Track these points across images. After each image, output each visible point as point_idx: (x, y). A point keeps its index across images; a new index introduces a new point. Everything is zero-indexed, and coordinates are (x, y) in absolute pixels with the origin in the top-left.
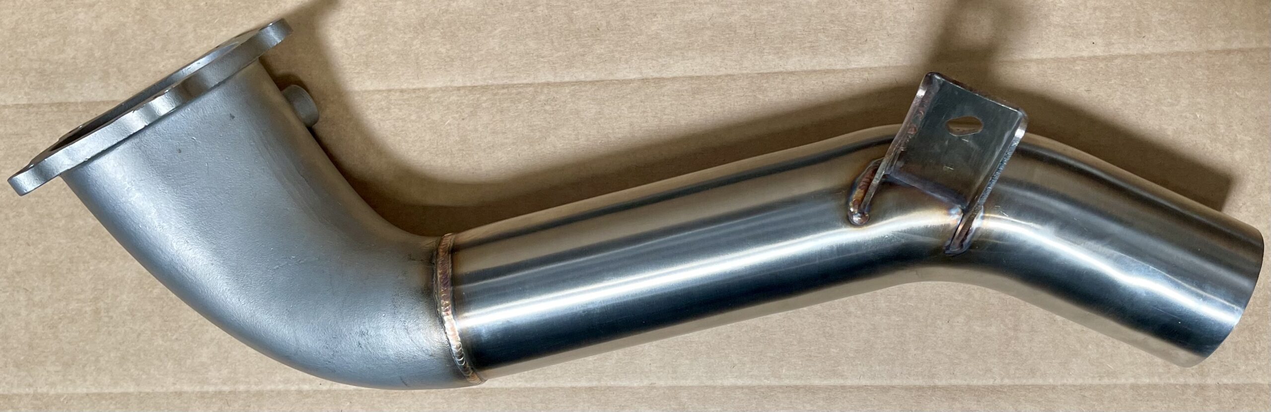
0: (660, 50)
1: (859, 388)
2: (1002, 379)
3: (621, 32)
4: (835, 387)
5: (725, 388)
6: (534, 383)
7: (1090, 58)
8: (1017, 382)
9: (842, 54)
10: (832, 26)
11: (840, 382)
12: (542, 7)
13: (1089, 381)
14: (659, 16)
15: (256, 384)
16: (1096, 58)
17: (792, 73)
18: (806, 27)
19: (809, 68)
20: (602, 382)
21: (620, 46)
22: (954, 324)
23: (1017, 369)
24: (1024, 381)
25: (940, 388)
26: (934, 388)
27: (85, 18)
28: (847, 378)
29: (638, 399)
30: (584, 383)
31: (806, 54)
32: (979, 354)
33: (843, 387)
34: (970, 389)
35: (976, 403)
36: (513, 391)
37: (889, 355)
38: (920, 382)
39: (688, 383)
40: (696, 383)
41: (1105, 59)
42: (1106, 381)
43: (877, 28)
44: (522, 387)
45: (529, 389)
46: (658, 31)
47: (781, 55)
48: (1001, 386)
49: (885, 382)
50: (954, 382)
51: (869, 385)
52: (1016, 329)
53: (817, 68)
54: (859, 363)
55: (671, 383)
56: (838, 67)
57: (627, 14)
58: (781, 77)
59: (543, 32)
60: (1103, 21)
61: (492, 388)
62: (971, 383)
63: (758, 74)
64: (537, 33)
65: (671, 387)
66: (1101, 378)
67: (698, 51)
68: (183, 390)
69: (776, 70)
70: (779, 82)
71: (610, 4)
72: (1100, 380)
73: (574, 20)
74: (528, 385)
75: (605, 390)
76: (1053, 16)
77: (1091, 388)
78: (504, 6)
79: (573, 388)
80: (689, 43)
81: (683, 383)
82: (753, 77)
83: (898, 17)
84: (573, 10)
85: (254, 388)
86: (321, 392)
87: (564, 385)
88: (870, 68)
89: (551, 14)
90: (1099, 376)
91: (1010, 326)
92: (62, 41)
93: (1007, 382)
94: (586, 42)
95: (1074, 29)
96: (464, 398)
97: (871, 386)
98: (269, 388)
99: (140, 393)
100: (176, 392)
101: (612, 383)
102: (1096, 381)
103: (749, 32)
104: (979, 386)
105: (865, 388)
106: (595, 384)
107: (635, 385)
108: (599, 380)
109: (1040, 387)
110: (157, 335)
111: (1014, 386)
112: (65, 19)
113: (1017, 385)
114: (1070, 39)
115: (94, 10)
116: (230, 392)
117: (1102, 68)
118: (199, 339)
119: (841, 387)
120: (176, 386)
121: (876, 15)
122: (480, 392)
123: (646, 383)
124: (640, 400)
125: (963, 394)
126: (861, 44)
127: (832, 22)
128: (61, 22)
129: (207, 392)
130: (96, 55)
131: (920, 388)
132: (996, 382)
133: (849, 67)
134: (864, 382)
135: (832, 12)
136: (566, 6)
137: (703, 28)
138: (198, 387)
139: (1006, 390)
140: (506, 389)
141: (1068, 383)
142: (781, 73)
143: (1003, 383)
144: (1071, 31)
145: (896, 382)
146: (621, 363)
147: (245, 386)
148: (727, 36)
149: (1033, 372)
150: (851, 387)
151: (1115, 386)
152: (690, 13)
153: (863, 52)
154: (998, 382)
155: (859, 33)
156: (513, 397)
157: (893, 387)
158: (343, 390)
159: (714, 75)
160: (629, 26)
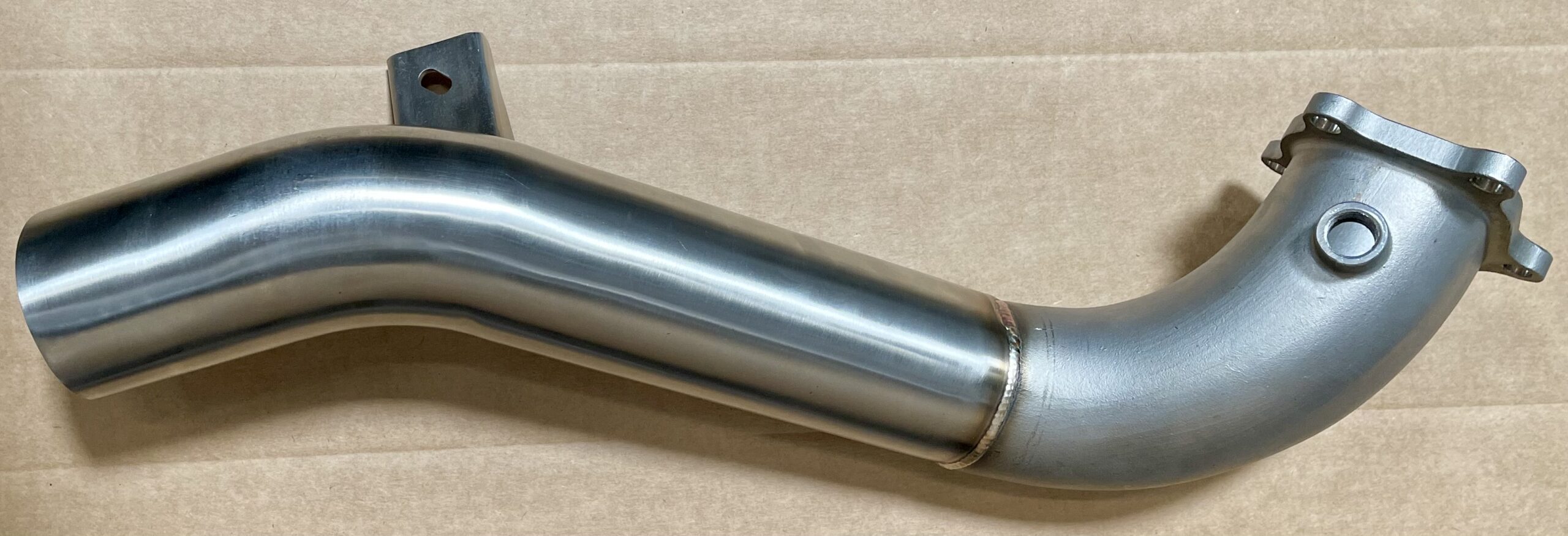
0: (588, 475)
1: (338, 63)
2: (159, 75)
3: (637, 497)
4: (367, 64)
5: (504, 61)
6: (744, 66)
7: (55, 466)
8: (141, 72)
9: (361, 472)
10: (373, 506)
11: (359, 70)
12: (735, 528)
13: (51, 73)
14: (589, 517)
15: (1095, 63)
16: (47, 467)
17: (423, 448)
18: (406, 503)
19: (401, 454)
20: (658, 67)
21: (637, 480)
22: (219, 142)
23: (141, 88)
24: (132, 72)
25: (236, 63)
26: (243, 64)
27: (1309, 515)
28: (352, 74)
29: (613, 48)
30: (682, 66)
31: (405, 471)
32: (189, 105)
33: (356, 62)
34: (199, 63)
35: (192, 46)
36: (771, 56)
37: (299, 104)
38: (261, 70)
39: (550, 67)
40: (540, 68)
41: (37, 466)
42: (30, 73)
43: (317, 502)
44: (758, 62)
45: (751, 59)
46: (589, 498)
47: (437, 470)
48: (161, 66)
49: (303, 70)
50: (218, 71)
51: (325, 67)
52: (143, 137)
53: (391, 454)
54: (337, 94)
55: (573, 67)
56: (366, 455)
57: (629, 520)
58: (438, 444)
59: (733, 498)
60: (39, 511)
61: (796, 60)
62: (198, 70)
63: (465, 447)
64: (741, 496)
65: (573, 63)
66: (36, 78)
67: (540, 474)
68: (1188, 54)
69: (443, 452)
70: (439, 437)
71: (649, 531)
72: (38, 75)
73: (695, 512)
74: (751, 64)
75: (655, 58)
76: (101, 518)
77: (50, 65)
78: (782, 529)
79: (695, 61)
80: (551, 484)
81: (558, 68)
82: (472, 443)
83: (292, 516)
84: (697, 524)
85: (1096, 57)
86: (1012, 53)
87: (706, 64)
88: (325, 454)
89: (724, 519)
90: (38, 79)
91: (150, 141)
92: (1339, 487)
93: (153, 72)
94: (681, 485)
95: (75, 501)
96: (831, 47)
97: (322, 65)
98: (1079, 58)
99: (1241, 51)
100: (1197, 51)
101: (646, 67)
102: (42, 73)
103: (476, 498)
104: (189, 66)
105: (329, 63)
106: (668, 66)
107: (617, 65)
108: (663, 70)
109: (112, 66)
110: (1220, 122)
111: (145, 67)
112: (1334, 514)
113: (141, 67)
114: (80, 490)
115: (1298, 525)
116: (1128, 52)
117: (41, 455)
118: (1167, 118)
119: (359, 64)
120: (1197, 59)
121: (319, 518)
122: (811, 55)
123: (605, 67)
124: (612, 46)
125: (208, 56)
126: (338, 484)
127: (373, 511)
128: (1340, 510)
129: (1157, 51)
130: (1296, 470)
131: (261, 63)
132: (167, 72)
133: (352, 456)
134: (331, 70)
135: (374, 522)
136: (705, 529)
137: (535, 502)
138: (1168, 58)
139: (155, 62)
140: (778, 59)
141: (77, 71)
142: (436, 449)
143: (158, 70)
144: (79, 500)
145: (291, 71)
146: (636, 92)
147: (1109, 59)
148: (503, 493)
149: (121, 84)
150: (347, 64)
151: (18, 67)
152: (550, 522)
153: (334, 474)
154: (164, 72)
155: (341, 497)
156: (770, 50)
157: (294, 64)
158: (984, 56)
159: (520, 446)
160: (626, 505)
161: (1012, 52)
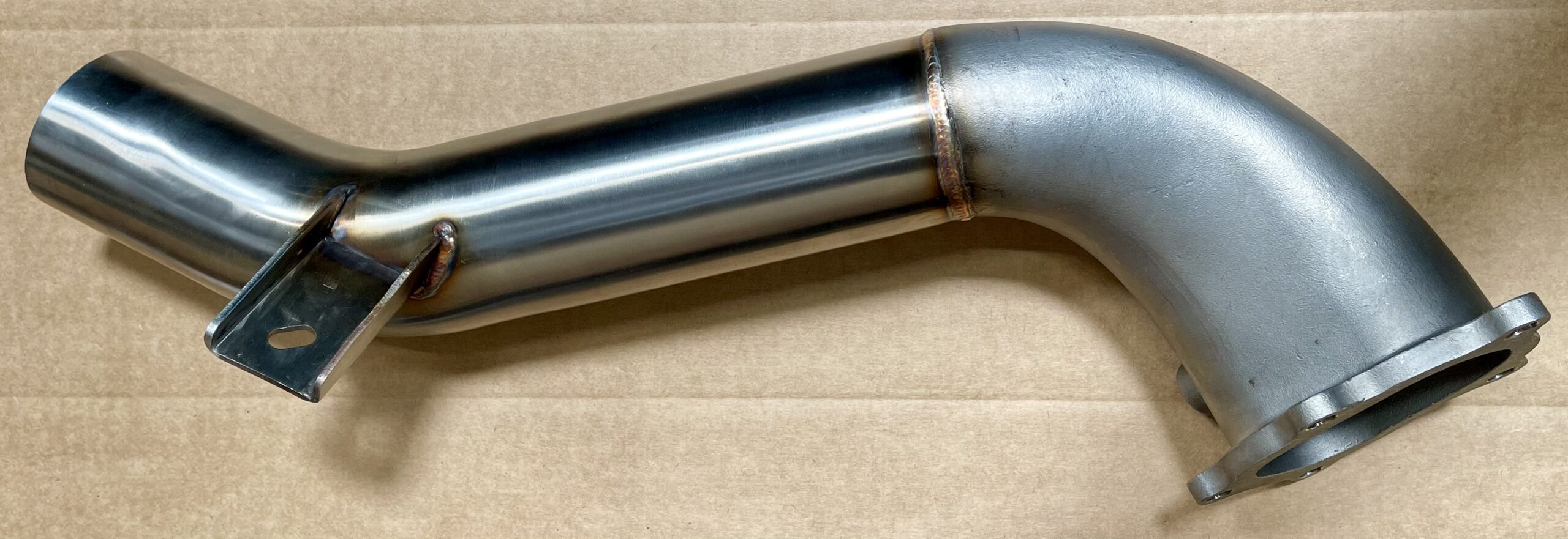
0: (739, 431)
1: (509, 22)
2: (347, 33)
3: (786, 456)
4: (535, 22)
5: (665, 20)
6: (904, 25)
7: (252, 395)
8: (331, 30)
9: (524, 416)
10: (535, 449)
11: (527, 28)
12: (886, 493)
13: (254, 31)
14: (739, 473)
15: (1283, 22)
16: (245, 395)
17: (581, 396)
18: (564, 449)
19: (561, 400)
20: (817, 26)
21: (787, 439)
22: (399, 97)
23: (331, 45)
24: (324, 30)
25: (415, 22)
26: (423, 23)
27: (1520, 519)
28: (521, 33)
29: (772, 7)
30: (839, 25)
31: (565, 417)
32: (372, 62)
33: (527, 22)
34: (384, 22)
35: (376, 6)
36: (932, 15)
37: (472, 61)
38: (438, 29)
39: (710, 26)
40: (700, 27)
41: (236, 394)
42: (236, 31)
43: (482, 443)
44: (919, 22)
45: (911, 17)
46: (740, 454)
47: (593, 418)
48: (349, 25)
49: (476, 29)
50: (399, 29)
51: (496, 26)
52: (333, 91)
53: (551, 400)
54: (507, 51)
55: (732, 26)
56: (528, 400)
57: (779, 478)
58: (596, 392)
59: (884, 461)
60: (238, 436)
61: (958, 18)
62: (381, 28)
63: (621, 397)
64: (892, 461)
65: (732, 22)
66: (242, 36)
67: (692, 427)
68: (1390, 13)
69: (600, 400)
70: (597, 386)
71: (799, 490)
72: (243, 33)
73: (844, 474)
74: (912, 22)
75: (814, 17)
76: (291, 446)
77: (253, 25)
78: (933, 498)
79: (854, 20)
80: (703, 438)
81: (718, 26)
82: (629, 394)
83: (460, 455)
84: (846, 486)
85: (1285, 16)
86: (1191, 12)
87: (865, 22)
88: (491, 397)
89: (874, 484)
90: (243, 37)
91: (338, 95)
92: (1557, 490)
93: (342, 30)
94: (831, 446)
95: (268, 428)
96: (994, 5)
97: (494, 24)
98: (1265, 17)
99: (1453, 9)
100: (1400, 10)
101: (804, 26)
102: (246, 31)
103: (631, 447)
104: (373, 25)
105: (500, 22)
106: (827, 25)
107: (776, 24)
108: (821, 29)
109: (306, 24)
110: (1427, 87)
111: (335, 26)
112: (1550, 520)
113: (332, 26)
114: (273, 418)
115: (1507, 528)
116: (1321, 10)
117: (240, 384)
118: (1364, 82)
119: (528, 23)
120: (1401, 18)
121: (484, 458)
122: (975, 13)
123: (763, 27)
124: (770, 5)
125: (390, 16)
126: (502, 426)
127: (534, 454)
128: (1557, 515)
129: (1354, 10)
130: (1506, 469)
131: (439, 21)
132: (354, 30)
133: (516, 400)
134: (501, 28)
135: (534, 465)
136: (854, 492)
137: (687, 454)
138: (1367, 17)
139: (344, 21)
140: (940, 18)
141: (277, 29)
142: (594, 397)
143: (346, 28)
144: (272, 427)
145: (465, 29)
146: (793, 51)
147: (1298, 19)
148: (657, 444)
149: (314, 41)
150: (517, 22)
151: (227, 26)
152: (702, 475)
153: (499, 416)
154: (352, 30)
155: (504, 439)
156: (931, 8)
157: (468, 22)
158: (1160, 14)
159: (674, 399)
160: (776, 463)
161: (1191, 10)
